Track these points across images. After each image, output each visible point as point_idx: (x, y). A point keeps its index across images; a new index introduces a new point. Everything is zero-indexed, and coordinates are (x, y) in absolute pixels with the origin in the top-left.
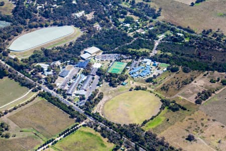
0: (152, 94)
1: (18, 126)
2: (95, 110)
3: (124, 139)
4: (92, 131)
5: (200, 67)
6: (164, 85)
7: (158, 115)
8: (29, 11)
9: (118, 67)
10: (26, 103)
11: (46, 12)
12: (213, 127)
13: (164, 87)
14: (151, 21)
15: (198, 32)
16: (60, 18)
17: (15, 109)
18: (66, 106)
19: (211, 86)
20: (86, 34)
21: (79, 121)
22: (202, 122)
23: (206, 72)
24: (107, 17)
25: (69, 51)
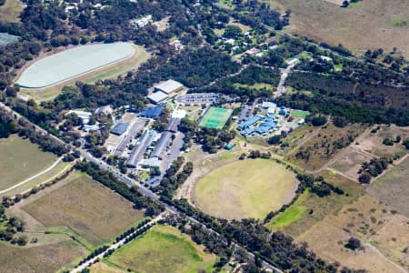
0: (281, 165)
1: (40, 224)
2: (178, 195)
3: (234, 246)
4: (175, 231)
5: (364, 117)
6: (301, 148)
7: (292, 203)
8: (51, 16)
9: (216, 117)
10: (54, 182)
11: (82, 16)
12: (392, 224)
13: (301, 153)
14: (272, 35)
15: (358, 54)
16: (107, 28)
17: (33, 192)
18: (127, 187)
19: (386, 150)
20: (155, 57)
21: (151, 213)
22: (373, 215)
23: (376, 126)
24: (192, 27)
25: (127, 88)
